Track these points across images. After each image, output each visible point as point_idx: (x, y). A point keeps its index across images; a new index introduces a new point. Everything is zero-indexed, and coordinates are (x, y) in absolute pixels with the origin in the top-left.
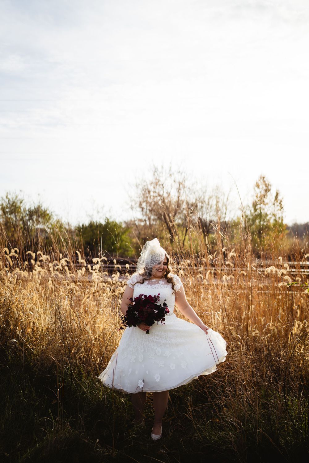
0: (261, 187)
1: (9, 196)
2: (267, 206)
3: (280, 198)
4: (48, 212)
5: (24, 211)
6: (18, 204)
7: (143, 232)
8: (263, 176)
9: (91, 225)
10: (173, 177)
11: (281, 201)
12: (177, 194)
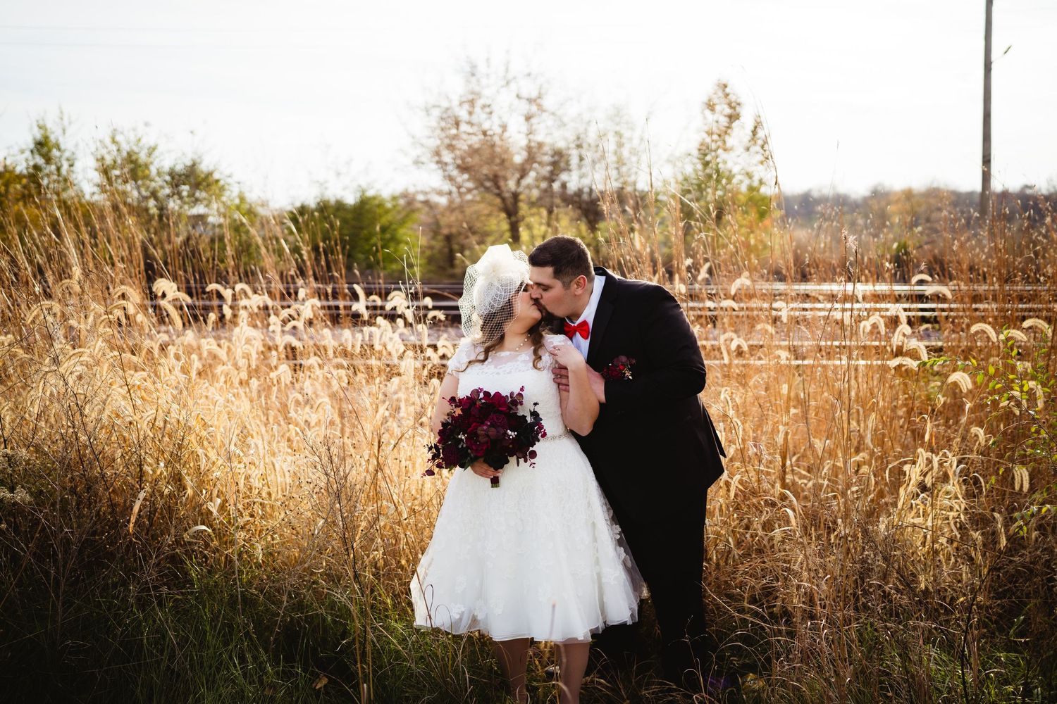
0: (718, 108)
1: (119, 138)
2: (732, 154)
3: (761, 134)
4: (216, 176)
5: (159, 174)
6: (143, 157)
7: (443, 221)
8: (724, 81)
9: (323, 208)
10: (513, 86)
11: (766, 142)
12: (524, 128)
